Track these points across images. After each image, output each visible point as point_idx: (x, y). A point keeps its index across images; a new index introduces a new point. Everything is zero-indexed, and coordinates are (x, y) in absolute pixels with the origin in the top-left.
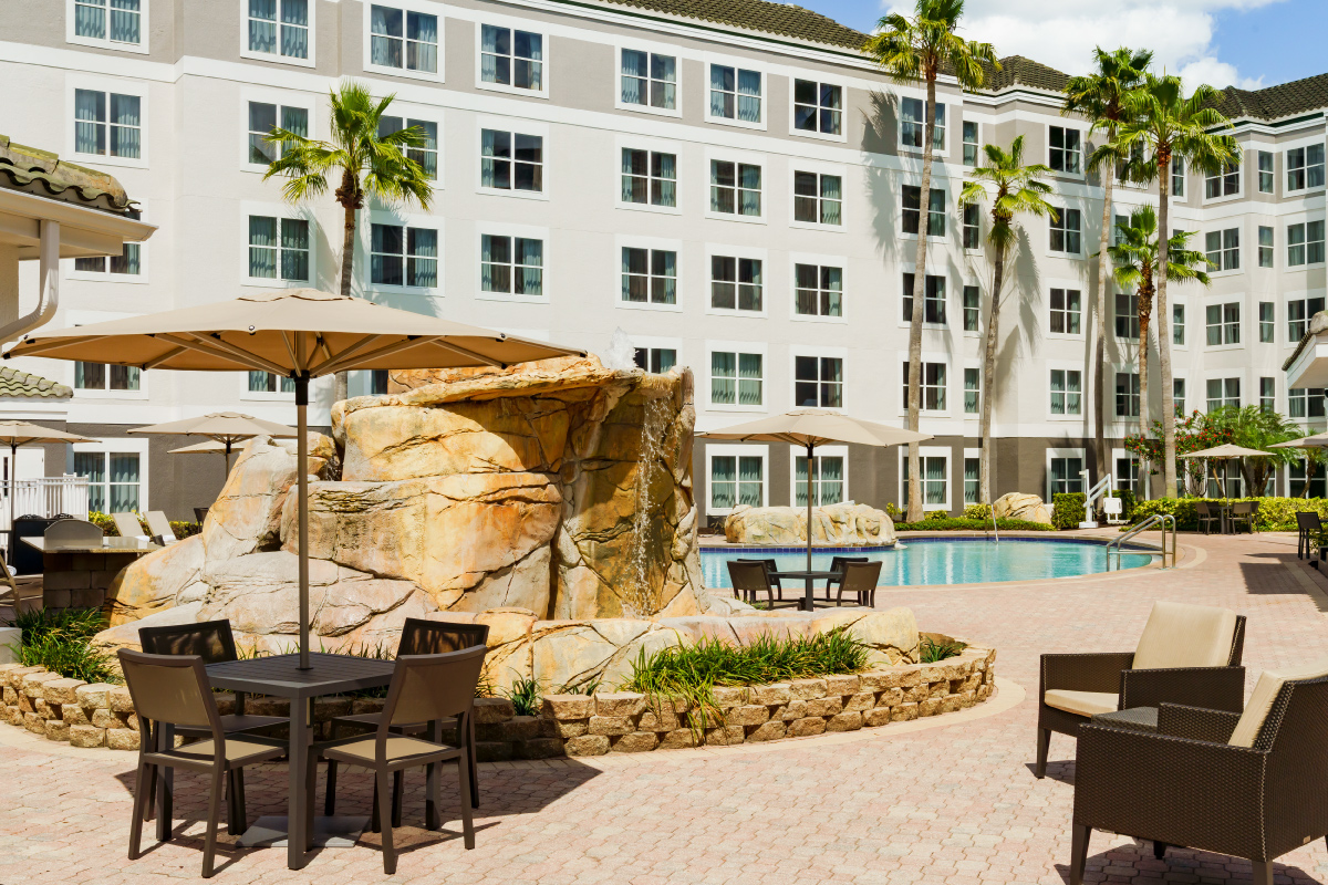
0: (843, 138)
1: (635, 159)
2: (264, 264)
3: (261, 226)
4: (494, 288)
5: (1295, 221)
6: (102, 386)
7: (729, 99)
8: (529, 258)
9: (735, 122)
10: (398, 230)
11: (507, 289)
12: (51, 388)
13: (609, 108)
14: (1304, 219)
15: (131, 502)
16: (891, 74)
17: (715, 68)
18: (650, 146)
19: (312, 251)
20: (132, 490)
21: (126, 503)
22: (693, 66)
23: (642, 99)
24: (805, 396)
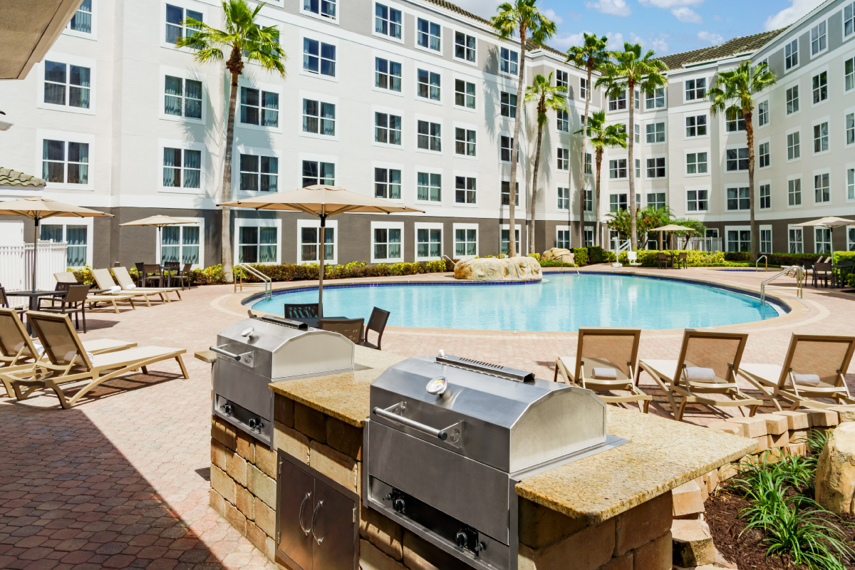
0: (475, 64)
1: (381, 64)
2: (173, 108)
3: (173, 83)
4: (308, 130)
5: (650, 122)
6: (61, 181)
7: (425, 38)
8: (327, 115)
9: (428, 49)
10: (256, 92)
11: (316, 131)
12: (30, 180)
13: (369, 35)
14: (655, 122)
15: (80, 259)
16: (498, 36)
17: (419, 20)
18: (390, 58)
19: (204, 100)
20: (81, 250)
21: (76, 260)
22: (409, 17)
23: (385, 32)
24: (460, 197)
